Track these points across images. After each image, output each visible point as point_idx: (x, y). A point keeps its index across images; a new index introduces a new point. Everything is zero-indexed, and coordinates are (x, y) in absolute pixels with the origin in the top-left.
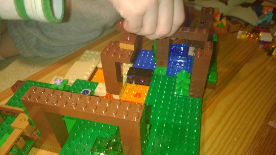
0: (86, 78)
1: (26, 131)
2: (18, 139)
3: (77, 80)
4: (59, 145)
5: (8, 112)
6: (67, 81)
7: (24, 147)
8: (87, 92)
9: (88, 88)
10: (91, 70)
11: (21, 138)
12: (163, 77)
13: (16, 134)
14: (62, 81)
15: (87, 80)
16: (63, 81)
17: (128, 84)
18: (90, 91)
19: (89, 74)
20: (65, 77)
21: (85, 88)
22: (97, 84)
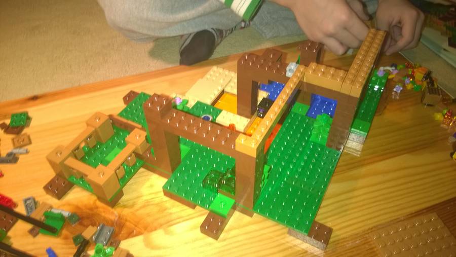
0: (209, 102)
1: (139, 147)
2: (130, 155)
3: (198, 103)
4: (170, 169)
5: (121, 125)
6: (187, 102)
7: (134, 165)
8: (208, 118)
9: (209, 114)
10: (217, 93)
11: (133, 155)
12: (302, 117)
13: (129, 149)
14: (181, 101)
15: (210, 104)
16: (183, 101)
17: (257, 118)
18: (211, 118)
19: (213, 97)
20: (185, 96)
21: (206, 113)
22: (221, 111)
